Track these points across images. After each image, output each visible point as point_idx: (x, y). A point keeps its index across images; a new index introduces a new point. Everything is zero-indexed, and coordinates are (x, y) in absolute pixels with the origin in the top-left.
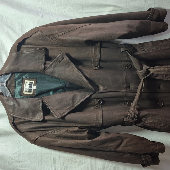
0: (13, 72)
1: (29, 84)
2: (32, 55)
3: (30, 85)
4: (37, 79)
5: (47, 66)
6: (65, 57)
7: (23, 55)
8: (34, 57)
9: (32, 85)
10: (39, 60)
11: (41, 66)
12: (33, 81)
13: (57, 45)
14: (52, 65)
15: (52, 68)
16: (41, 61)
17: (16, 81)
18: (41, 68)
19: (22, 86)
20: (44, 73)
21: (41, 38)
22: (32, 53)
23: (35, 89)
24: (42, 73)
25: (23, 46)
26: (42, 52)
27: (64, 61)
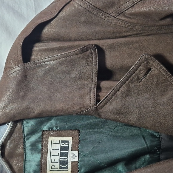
0: (16, 119)
1: (59, 146)
2: (64, 68)
3: (62, 148)
4: (79, 131)
5: (103, 95)
6: (155, 64)
7: (39, 71)
8: (67, 72)
9: (67, 149)
10: (82, 81)
11: (87, 97)
12: (70, 139)
13: (129, 34)
14: (119, 92)
15: (119, 99)
16: (86, 82)
17: (28, 139)
18: (88, 102)
19: (43, 152)
20: (98, 114)
21: (82, 19)
22: (62, 63)
23: (76, 159)
24: (92, 115)
25: (38, 47)
26: (88, 57)
27: (151, 76)
